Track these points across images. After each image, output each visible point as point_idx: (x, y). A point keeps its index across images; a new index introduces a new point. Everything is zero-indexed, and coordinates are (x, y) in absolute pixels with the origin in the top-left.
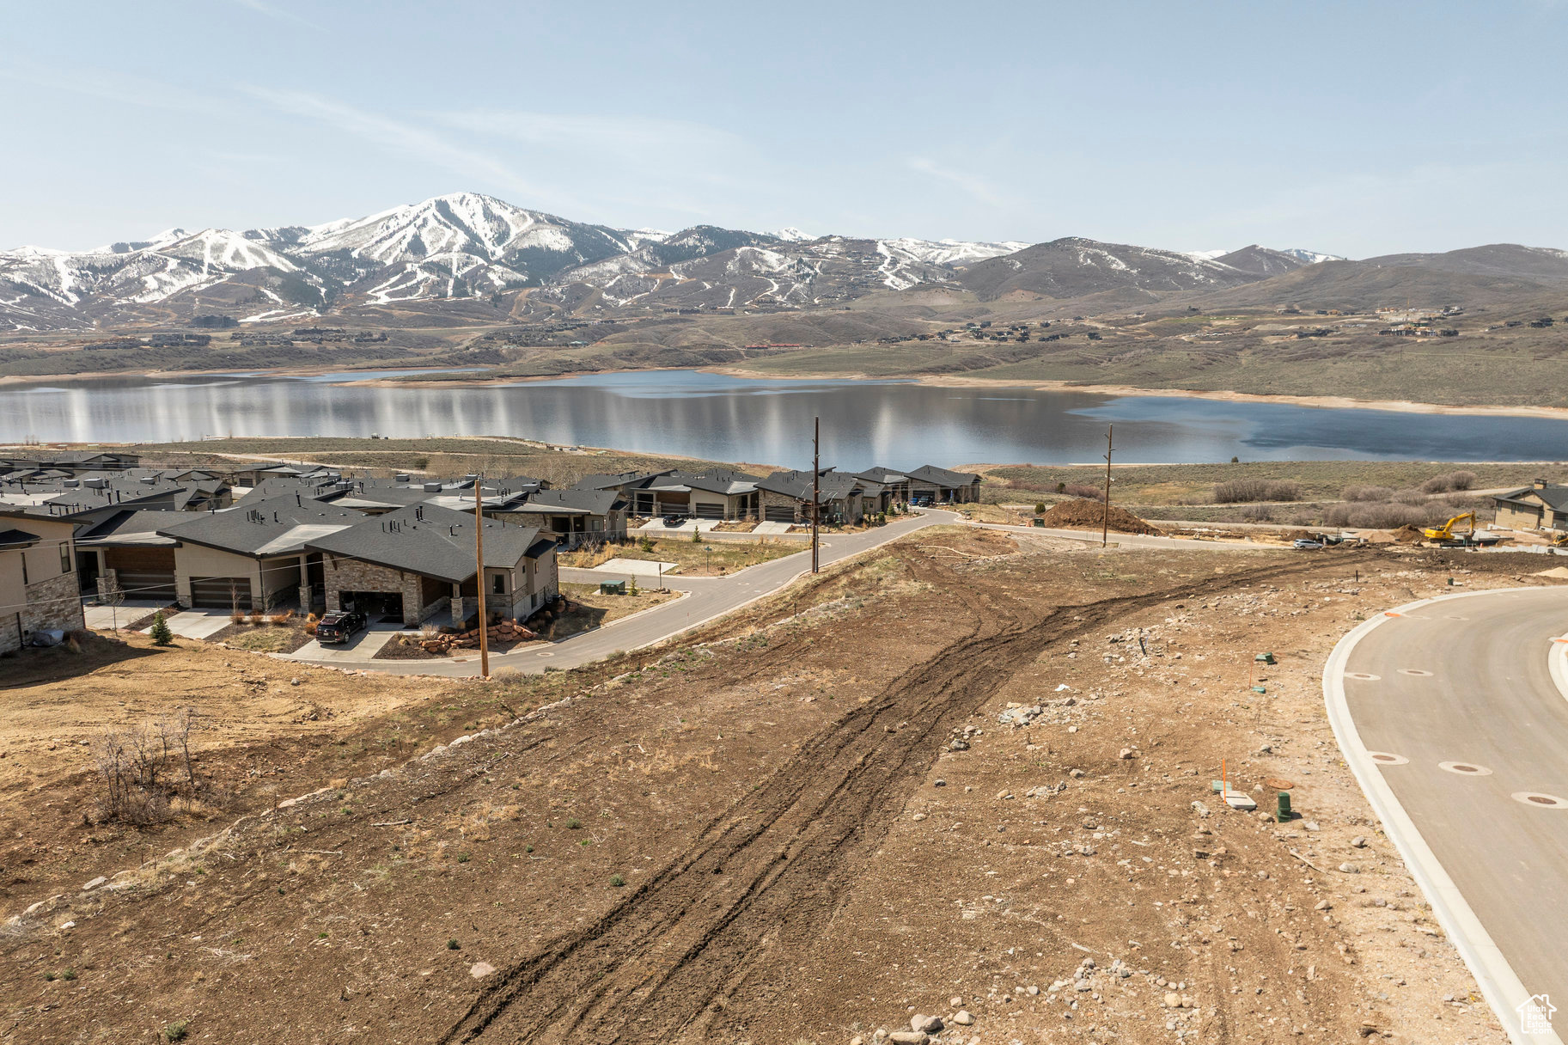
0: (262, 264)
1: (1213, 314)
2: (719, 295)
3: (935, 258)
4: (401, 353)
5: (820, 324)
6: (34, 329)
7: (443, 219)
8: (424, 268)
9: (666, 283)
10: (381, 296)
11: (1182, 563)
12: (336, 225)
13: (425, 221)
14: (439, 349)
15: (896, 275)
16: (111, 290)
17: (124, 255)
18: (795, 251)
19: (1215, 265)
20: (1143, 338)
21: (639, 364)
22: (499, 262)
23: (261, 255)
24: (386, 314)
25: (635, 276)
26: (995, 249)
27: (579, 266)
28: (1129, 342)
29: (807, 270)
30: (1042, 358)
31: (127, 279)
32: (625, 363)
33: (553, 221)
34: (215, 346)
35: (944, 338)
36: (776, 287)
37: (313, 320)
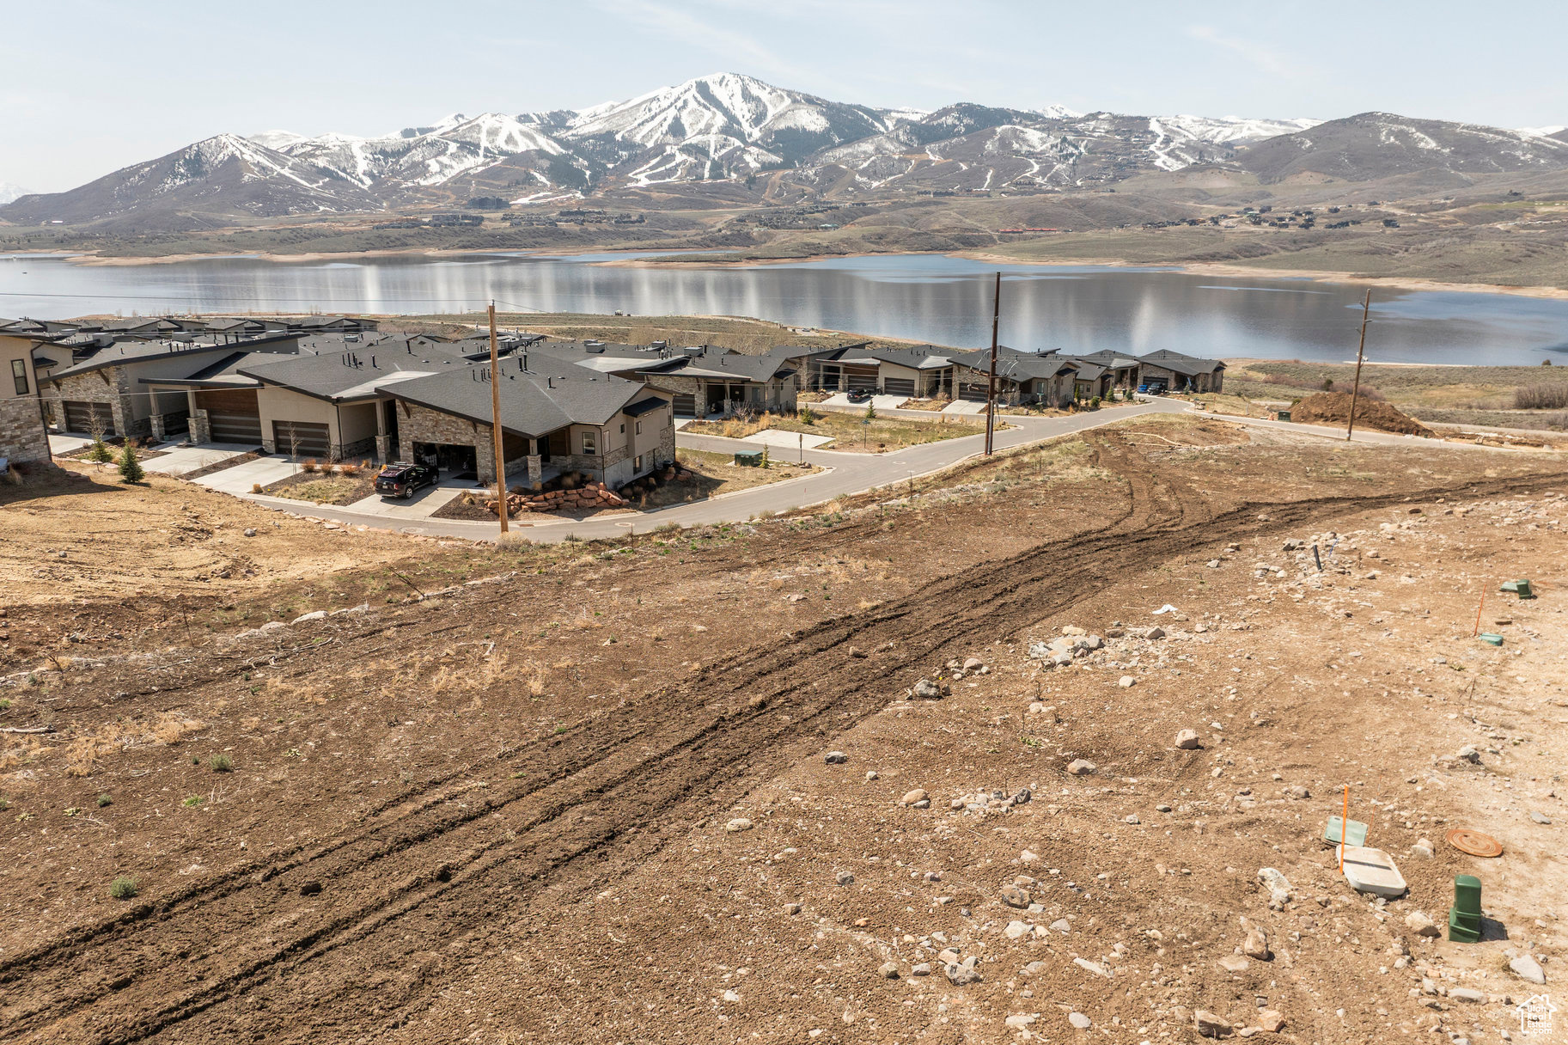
0: (532, 147)
1: (1539, 200)
2: (976, 176)
3: (1214, 137)
4: (657, 235)
5: (1080, 207)
6: (333, 210)
7: (702, 101)
8: (682, 150)
9: (920, 165)
10: (641, 179)
11: (1443, 462)
12: (602, 108)
13: (685, 102)
14: (693, 232)
15: (1169, 154)
16: (399, 173)
17: (411, 140)
18: (1060, 129)
19: (1548, 143)
20: (1449, 226)
21: (887, 248)
22: (755, 144)
23: (532, 139)
24: (645, 196)
25: (890, 157)
26: (1283, 127)
27: (834, 147)
28: (1432, 231)
29: (1071, 149)
30: (1325, 247)
31: (413, 163)
32: (873, 246)
33: (810, 101)
34: (487, 226)
35: (1216, 223)
36: (1036, 168)
37: (577, 202)
